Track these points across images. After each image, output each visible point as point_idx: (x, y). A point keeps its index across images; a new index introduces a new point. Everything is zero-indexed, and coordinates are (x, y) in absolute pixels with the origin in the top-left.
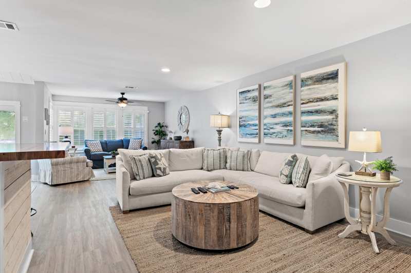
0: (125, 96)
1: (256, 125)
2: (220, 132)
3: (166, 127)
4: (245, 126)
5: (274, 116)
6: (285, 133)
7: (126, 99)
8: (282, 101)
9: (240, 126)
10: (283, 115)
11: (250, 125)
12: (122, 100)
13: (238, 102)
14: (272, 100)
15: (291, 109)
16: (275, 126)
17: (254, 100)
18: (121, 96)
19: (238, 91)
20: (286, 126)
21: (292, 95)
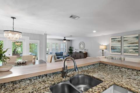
0: (65, 38)
1: (120, 49)
2: (103, 51)
3: (73, 48)
4: (114, 49)
5: (129, 47)
6: (135, 52)
7: (66, 39)
8: (133, 42)
9: (111, 49)
10: (133, 46)
11: (117, 49)
12: (65, 40)
13: (111, 42)
14: (128, 41)
15: (137, 45)
16: (129, 50)
17: (119, 41)
18: (64, 38)
19: (111, 38)
20: (135, 50)
21: (138, 40)
